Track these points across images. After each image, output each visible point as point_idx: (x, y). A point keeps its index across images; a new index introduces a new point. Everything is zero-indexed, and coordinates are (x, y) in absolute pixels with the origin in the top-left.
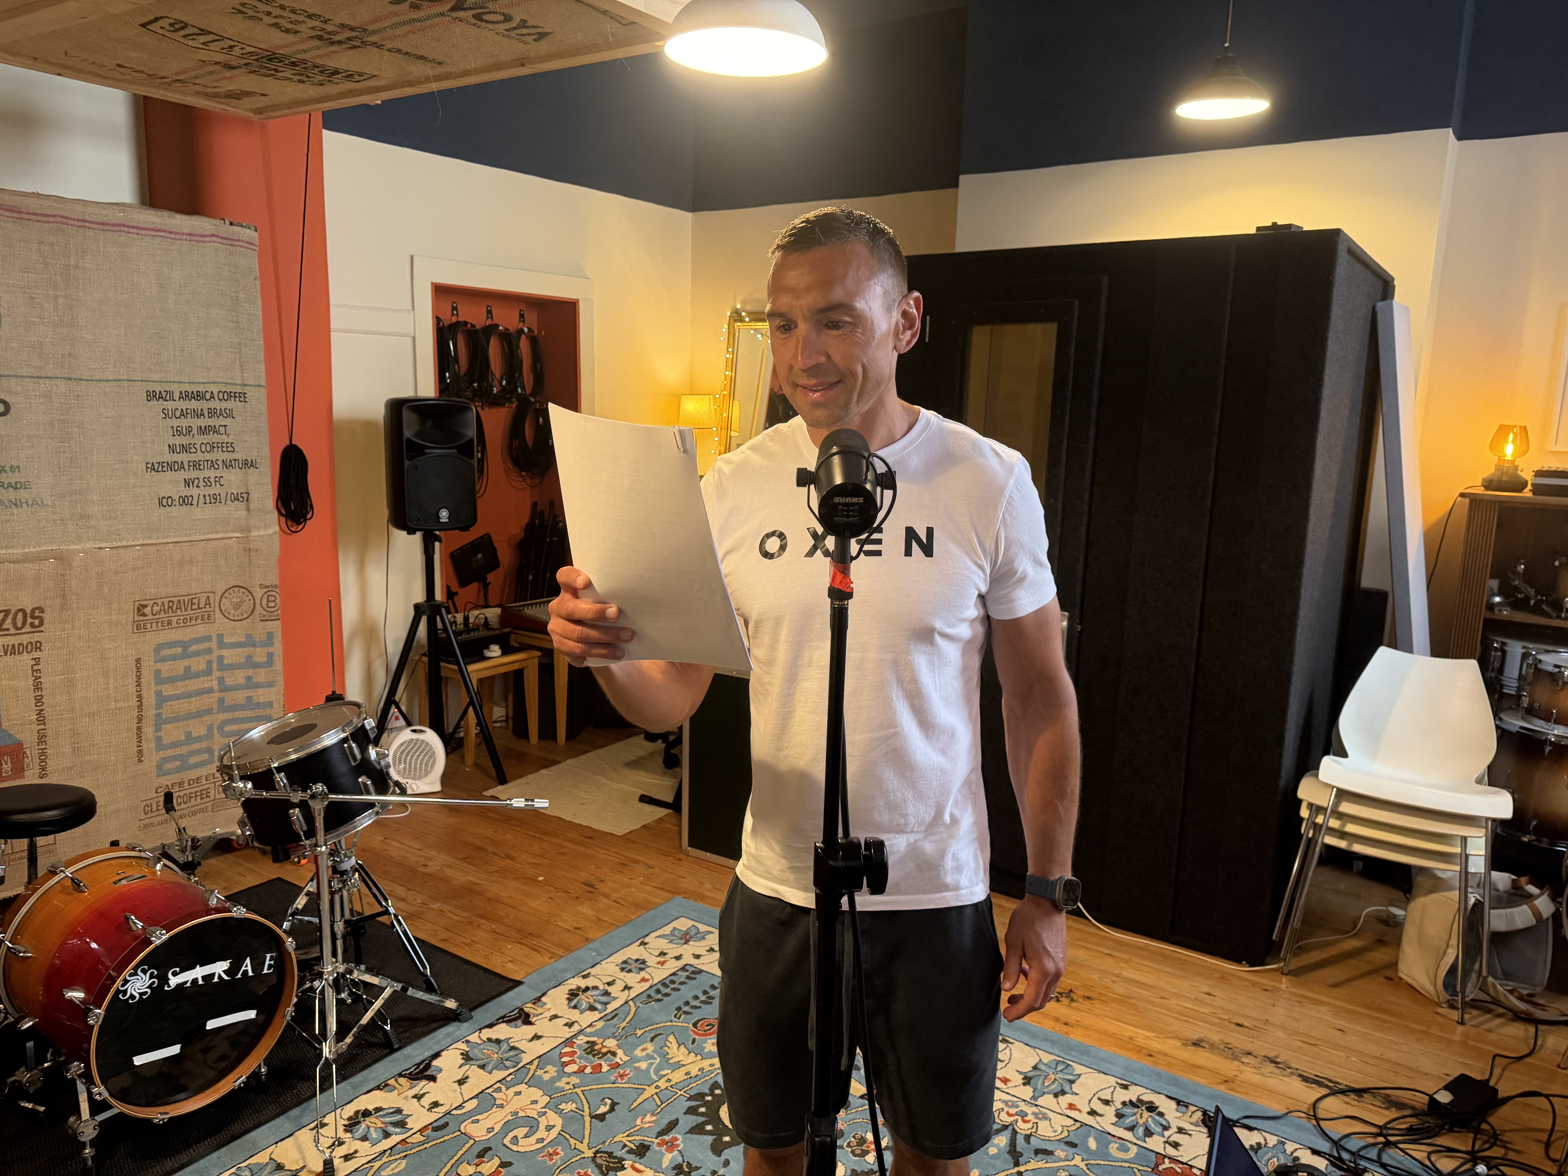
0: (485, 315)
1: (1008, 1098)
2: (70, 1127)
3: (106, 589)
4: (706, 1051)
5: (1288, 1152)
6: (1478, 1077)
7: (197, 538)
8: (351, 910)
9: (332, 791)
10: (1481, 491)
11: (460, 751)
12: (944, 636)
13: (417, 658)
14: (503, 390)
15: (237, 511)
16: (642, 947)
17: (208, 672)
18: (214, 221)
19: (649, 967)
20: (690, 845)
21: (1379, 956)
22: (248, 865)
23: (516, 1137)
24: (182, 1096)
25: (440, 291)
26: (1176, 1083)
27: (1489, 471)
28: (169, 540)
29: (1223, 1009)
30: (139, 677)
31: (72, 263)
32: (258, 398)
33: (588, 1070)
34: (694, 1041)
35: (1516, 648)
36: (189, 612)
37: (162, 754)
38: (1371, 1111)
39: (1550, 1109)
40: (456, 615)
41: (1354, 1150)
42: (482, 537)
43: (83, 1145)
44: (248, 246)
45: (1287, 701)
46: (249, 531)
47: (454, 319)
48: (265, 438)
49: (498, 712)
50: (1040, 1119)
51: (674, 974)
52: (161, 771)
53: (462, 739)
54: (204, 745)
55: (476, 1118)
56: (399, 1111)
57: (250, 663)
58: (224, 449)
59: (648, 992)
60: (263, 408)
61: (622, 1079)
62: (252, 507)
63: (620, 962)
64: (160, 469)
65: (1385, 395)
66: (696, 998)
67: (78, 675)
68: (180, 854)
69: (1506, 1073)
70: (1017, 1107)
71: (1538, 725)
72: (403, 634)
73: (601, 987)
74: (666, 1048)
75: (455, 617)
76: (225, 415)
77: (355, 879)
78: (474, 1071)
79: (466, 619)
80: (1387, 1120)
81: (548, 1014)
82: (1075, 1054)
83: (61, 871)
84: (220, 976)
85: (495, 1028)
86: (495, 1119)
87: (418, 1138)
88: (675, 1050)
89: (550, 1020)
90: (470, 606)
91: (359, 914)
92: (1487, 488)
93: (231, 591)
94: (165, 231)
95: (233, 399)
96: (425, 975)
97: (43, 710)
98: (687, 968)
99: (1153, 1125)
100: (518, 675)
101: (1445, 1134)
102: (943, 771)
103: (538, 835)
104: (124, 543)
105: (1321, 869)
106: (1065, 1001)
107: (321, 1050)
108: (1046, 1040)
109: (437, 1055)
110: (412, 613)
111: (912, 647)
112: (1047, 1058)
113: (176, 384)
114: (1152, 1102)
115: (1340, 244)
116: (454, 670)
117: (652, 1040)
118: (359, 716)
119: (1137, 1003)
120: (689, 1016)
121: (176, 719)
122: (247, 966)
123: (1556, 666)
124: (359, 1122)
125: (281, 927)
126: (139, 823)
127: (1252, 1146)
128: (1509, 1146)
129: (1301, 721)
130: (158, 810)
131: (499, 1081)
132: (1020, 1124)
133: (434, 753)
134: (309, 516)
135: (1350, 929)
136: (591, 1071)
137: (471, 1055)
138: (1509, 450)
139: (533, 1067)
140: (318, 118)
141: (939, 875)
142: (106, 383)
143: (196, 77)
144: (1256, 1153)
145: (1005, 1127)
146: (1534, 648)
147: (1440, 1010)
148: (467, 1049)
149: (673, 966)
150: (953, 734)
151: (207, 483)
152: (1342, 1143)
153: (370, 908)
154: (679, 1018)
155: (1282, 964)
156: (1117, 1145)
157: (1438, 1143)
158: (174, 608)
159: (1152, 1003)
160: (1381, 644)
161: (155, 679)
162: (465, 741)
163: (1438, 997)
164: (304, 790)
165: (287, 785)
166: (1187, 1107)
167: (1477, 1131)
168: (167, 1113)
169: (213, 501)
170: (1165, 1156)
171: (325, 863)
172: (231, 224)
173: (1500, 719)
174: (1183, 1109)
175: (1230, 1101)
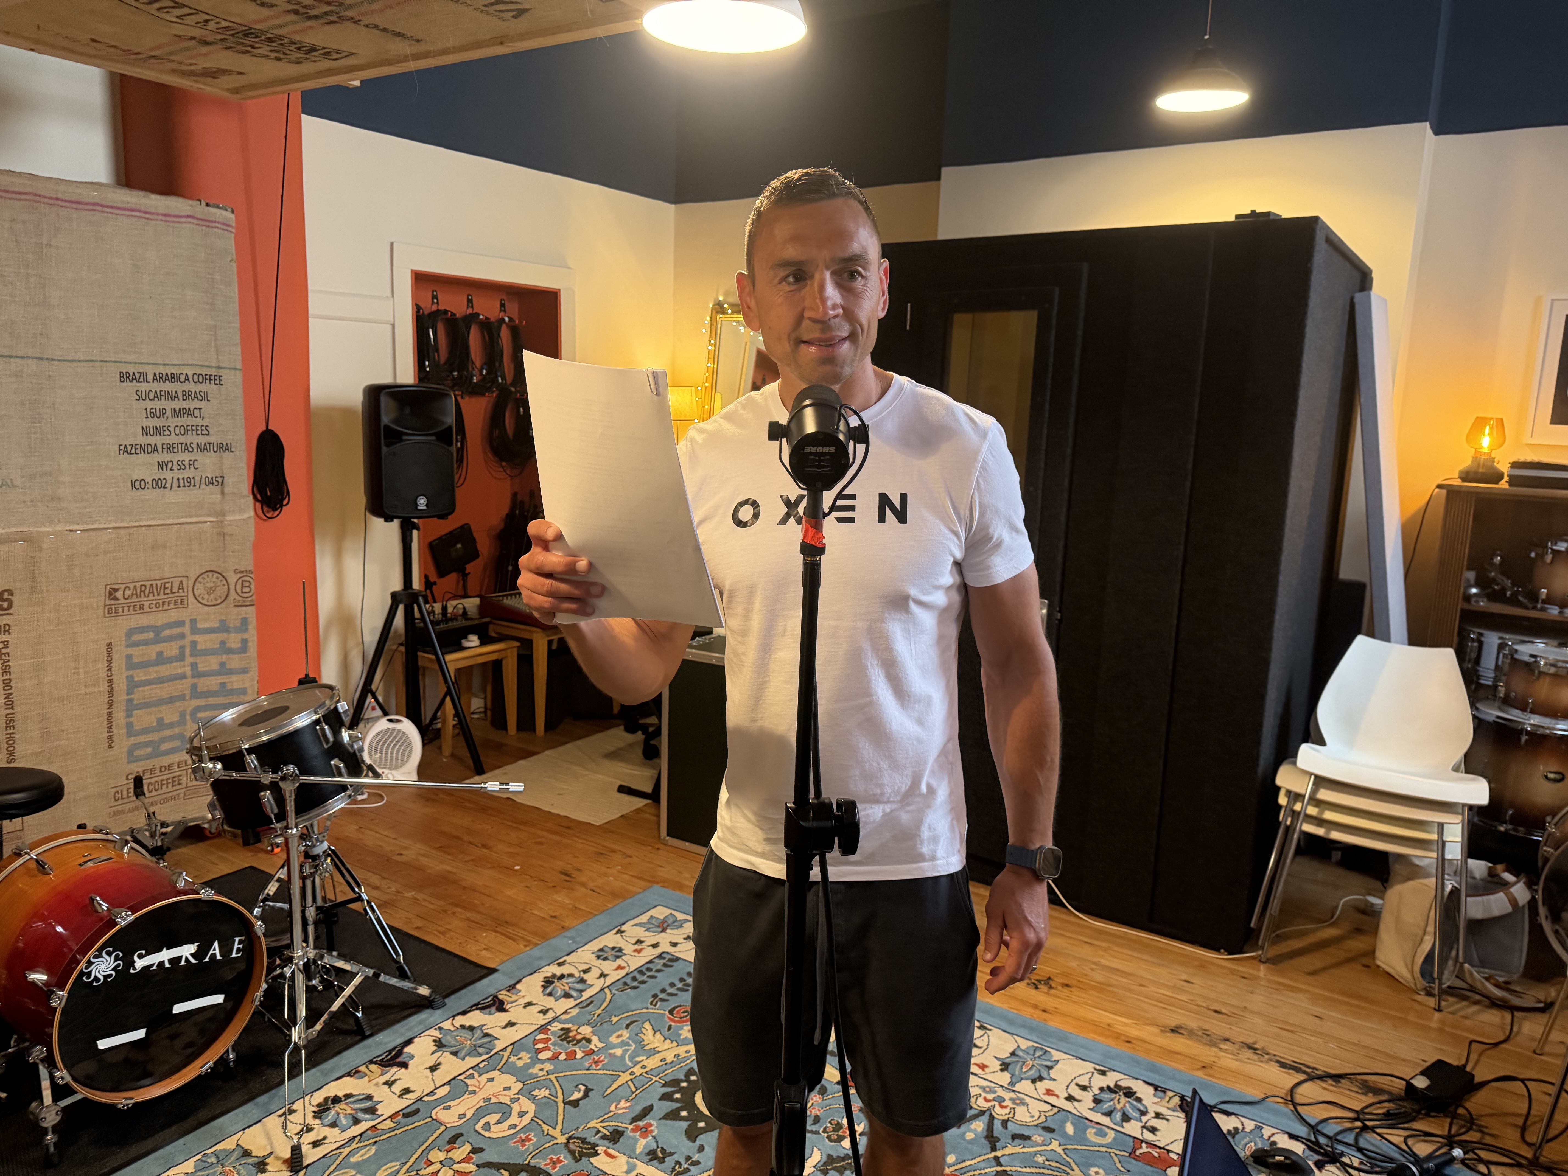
0: (466, 303)
1: (985, 1083)
2: (32, 1113)
3: (77, 572)
4: (682, 1037)
5: (1266, 1137)
6: (1454, 1062)
7: (169, 522)
8: (324, 899)
9: (303, 772)
10: (1458, 482)
11: (436, 742)
12: (920, 603)
13: (394, 647)
14: (484, 379)
15: (211, 495)
16: (619, 935)
17: (181, 657)
18: (190, 202)
19: (625, 954)
20: (668, 835)
21: (1357, 944)
22: (220, 854)
23: (488, 1123)
24: (147, 1081)
25: (420, 279)
26: (1153, 1069)
27: (1466, 463)
28: (142, 524)
29: (1201, 995)
30: (110, 662)
31: (45, 241)
32: (234, 381)
33: (563, 1057)
34: (670, 1028)
35: (1492, 639)
36: (162, 596)
37: (133, 740)
38: (1348, 1096)
39: (1526, 1094)
40: (434, 605)
41: (1331, 1134)
42: (462, 527)
43: (45, 1131)
44: (225, 228)
45: (1265, 687)
46: (224, 515)
47: (434, 308)
48: (240, 421)
49: (476, 704)
50: (1018, 1104)
51: (650, 962)
52: (131, 756)
53: (439, 730)
54: (176, 731)
55: (448, 1104)
56: (369, 1098)
57: (224, 649)
58: (199, 432)
59: (624, 980)
60: (239, 392)
61: (597, 1066)
62: (226, 490)
63: (596, 949)
64: (133, 451)
65: (1363, 385)
66: (672, 985)
67: (48, 659)
68: (150, 840)
69: (1483, 1059)
70: (995, 1092)
71: (1514, 715)
72: (380, 623)
73: (577, 975)
74: (642, 1035)
75: (433, 607)
76: (200, 398)
77: (327, 864)
78: (446, 1058)
79: (444, 608)
80: (1364, 1105)
81: (523, 1001)
82: (1054, 1040)
83: (26, 853)
84: (187, 960)
85: (469, 1015)
86: (467, 1105)
87: (389, 1124)
88: (651, 1037)
89: (524, 1007)
90: (448, 596)
91: (331, 901)
92: (1464, 480)
93: (205, 576)
94: (139, 211)
95: (208, 381)
96: (399, 962)
97: (11, 694)
98: (664, 955)
99: (1131, 1111)
100: (496, 666)
101: (1421, 1119)
102: (919, 741)
103: (515, 825)
104: (96, 526)
105: (1299, 859)
106: (1043, 988)
107: (290, 1036)
108: (1024, 1026)
109: (409, 1042)
110: (389, 601)
111: (887, 615)
112: (1024, 1044)
113: (150, 366)
114: (1129, 1088)
115: (1318, 232)
116: (431, 660)
117: (627, 1027)
118: (332, 698)
119: (1116, 990)
120: (665, 1003)
121: (146, 705)
122: (216, 949)
123: (1532, 656)
124: (328, 1109)
125: (252, 913)
126: (109, 810)
127: (1229, 1131)
128: (1485, 1130)
129: (1280, 709)
130: (128, 797)
131: (472, 1068)
132: (998, 1109)
133: (410, 743)
134: (285, 502)
135: (1328, 918)
136: (565, 1057)
137: (443, 1041)
138: (1486, 442)
139: (506, 1054)
140: (297, 101)
141: (915, 845)
142: (79, 364)
143: (171, 54)
144: (1234, 1137)
145: (982, 1113)
146: (1510, 639)
147: (1418, 997)
148: (440, 1036)
149: (649, 954)
150: (929, 704)
151: (181, 466)
152: (1319, 1128)
153: (343, 894)
154: (655, 1005)
155: (1260, 952)
156: (1094, 1130)
157: (1414, 1127)
158: (147, 592)
159: (1130, 991)
160: (1359, 632)
161: (126, 664)
162: (442, 731)
163: (1415, 984)
164: (275, 771)
165: (258, 767)
166: (1164, 1092)
167: (1454, 1116)
168: (132, 1099)
169: (187, 484)
170: (1142, 1141)
171: (297, 849)
172: (207, 205)
173: (1477, 709)
174: (1161, 1094)
175: (1207, 1087)
